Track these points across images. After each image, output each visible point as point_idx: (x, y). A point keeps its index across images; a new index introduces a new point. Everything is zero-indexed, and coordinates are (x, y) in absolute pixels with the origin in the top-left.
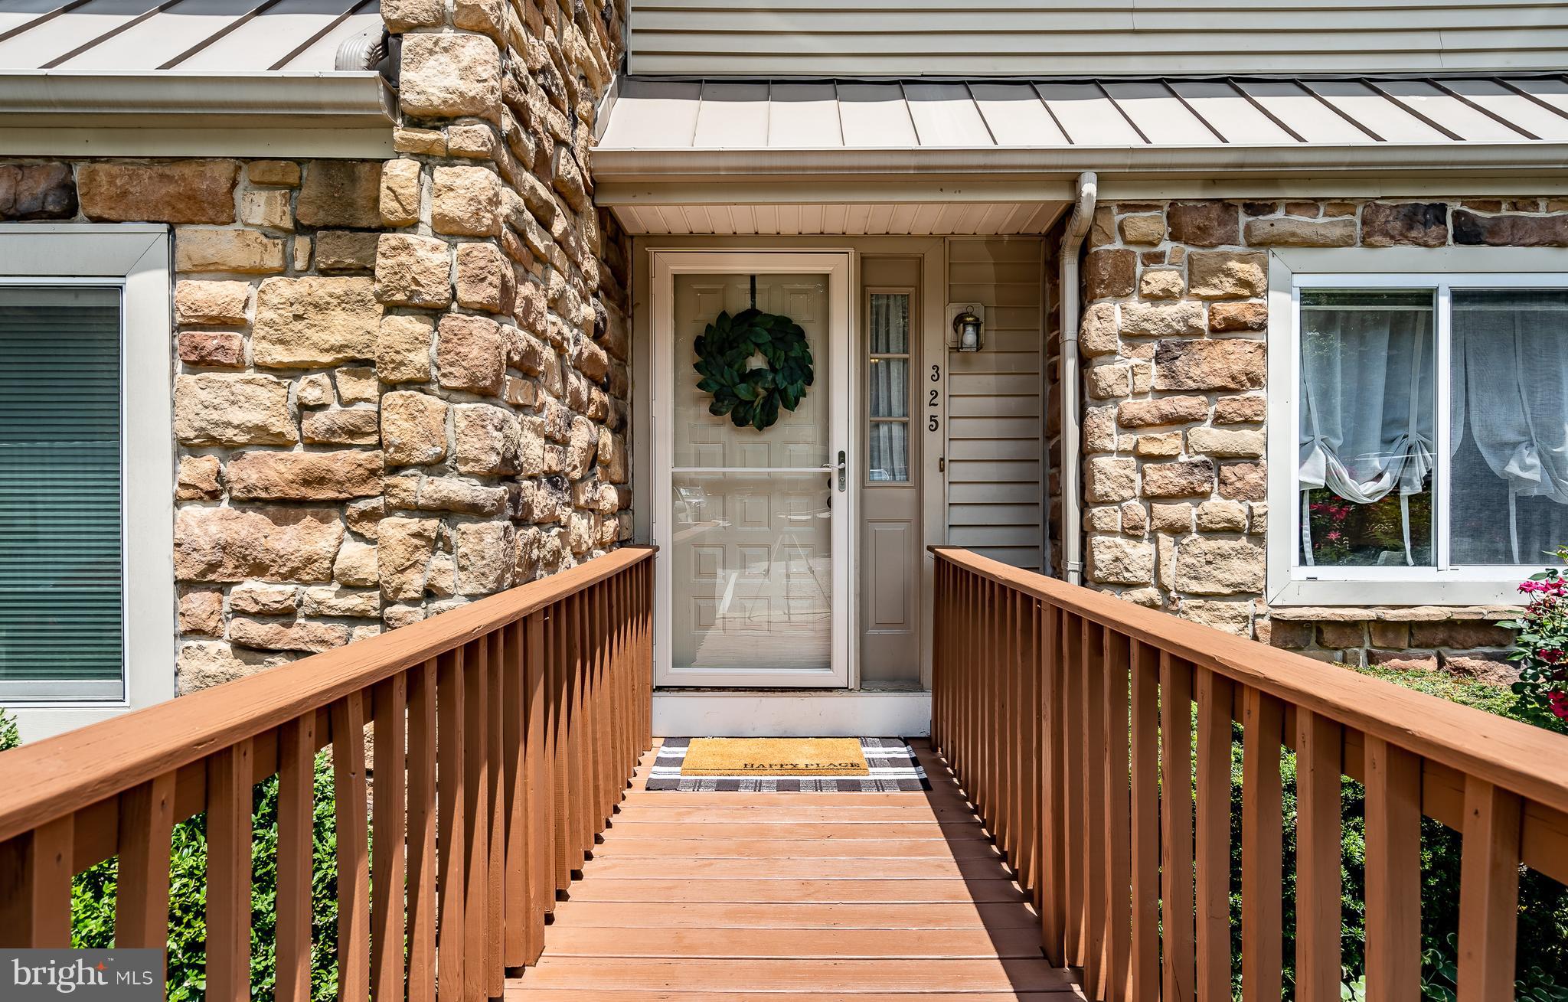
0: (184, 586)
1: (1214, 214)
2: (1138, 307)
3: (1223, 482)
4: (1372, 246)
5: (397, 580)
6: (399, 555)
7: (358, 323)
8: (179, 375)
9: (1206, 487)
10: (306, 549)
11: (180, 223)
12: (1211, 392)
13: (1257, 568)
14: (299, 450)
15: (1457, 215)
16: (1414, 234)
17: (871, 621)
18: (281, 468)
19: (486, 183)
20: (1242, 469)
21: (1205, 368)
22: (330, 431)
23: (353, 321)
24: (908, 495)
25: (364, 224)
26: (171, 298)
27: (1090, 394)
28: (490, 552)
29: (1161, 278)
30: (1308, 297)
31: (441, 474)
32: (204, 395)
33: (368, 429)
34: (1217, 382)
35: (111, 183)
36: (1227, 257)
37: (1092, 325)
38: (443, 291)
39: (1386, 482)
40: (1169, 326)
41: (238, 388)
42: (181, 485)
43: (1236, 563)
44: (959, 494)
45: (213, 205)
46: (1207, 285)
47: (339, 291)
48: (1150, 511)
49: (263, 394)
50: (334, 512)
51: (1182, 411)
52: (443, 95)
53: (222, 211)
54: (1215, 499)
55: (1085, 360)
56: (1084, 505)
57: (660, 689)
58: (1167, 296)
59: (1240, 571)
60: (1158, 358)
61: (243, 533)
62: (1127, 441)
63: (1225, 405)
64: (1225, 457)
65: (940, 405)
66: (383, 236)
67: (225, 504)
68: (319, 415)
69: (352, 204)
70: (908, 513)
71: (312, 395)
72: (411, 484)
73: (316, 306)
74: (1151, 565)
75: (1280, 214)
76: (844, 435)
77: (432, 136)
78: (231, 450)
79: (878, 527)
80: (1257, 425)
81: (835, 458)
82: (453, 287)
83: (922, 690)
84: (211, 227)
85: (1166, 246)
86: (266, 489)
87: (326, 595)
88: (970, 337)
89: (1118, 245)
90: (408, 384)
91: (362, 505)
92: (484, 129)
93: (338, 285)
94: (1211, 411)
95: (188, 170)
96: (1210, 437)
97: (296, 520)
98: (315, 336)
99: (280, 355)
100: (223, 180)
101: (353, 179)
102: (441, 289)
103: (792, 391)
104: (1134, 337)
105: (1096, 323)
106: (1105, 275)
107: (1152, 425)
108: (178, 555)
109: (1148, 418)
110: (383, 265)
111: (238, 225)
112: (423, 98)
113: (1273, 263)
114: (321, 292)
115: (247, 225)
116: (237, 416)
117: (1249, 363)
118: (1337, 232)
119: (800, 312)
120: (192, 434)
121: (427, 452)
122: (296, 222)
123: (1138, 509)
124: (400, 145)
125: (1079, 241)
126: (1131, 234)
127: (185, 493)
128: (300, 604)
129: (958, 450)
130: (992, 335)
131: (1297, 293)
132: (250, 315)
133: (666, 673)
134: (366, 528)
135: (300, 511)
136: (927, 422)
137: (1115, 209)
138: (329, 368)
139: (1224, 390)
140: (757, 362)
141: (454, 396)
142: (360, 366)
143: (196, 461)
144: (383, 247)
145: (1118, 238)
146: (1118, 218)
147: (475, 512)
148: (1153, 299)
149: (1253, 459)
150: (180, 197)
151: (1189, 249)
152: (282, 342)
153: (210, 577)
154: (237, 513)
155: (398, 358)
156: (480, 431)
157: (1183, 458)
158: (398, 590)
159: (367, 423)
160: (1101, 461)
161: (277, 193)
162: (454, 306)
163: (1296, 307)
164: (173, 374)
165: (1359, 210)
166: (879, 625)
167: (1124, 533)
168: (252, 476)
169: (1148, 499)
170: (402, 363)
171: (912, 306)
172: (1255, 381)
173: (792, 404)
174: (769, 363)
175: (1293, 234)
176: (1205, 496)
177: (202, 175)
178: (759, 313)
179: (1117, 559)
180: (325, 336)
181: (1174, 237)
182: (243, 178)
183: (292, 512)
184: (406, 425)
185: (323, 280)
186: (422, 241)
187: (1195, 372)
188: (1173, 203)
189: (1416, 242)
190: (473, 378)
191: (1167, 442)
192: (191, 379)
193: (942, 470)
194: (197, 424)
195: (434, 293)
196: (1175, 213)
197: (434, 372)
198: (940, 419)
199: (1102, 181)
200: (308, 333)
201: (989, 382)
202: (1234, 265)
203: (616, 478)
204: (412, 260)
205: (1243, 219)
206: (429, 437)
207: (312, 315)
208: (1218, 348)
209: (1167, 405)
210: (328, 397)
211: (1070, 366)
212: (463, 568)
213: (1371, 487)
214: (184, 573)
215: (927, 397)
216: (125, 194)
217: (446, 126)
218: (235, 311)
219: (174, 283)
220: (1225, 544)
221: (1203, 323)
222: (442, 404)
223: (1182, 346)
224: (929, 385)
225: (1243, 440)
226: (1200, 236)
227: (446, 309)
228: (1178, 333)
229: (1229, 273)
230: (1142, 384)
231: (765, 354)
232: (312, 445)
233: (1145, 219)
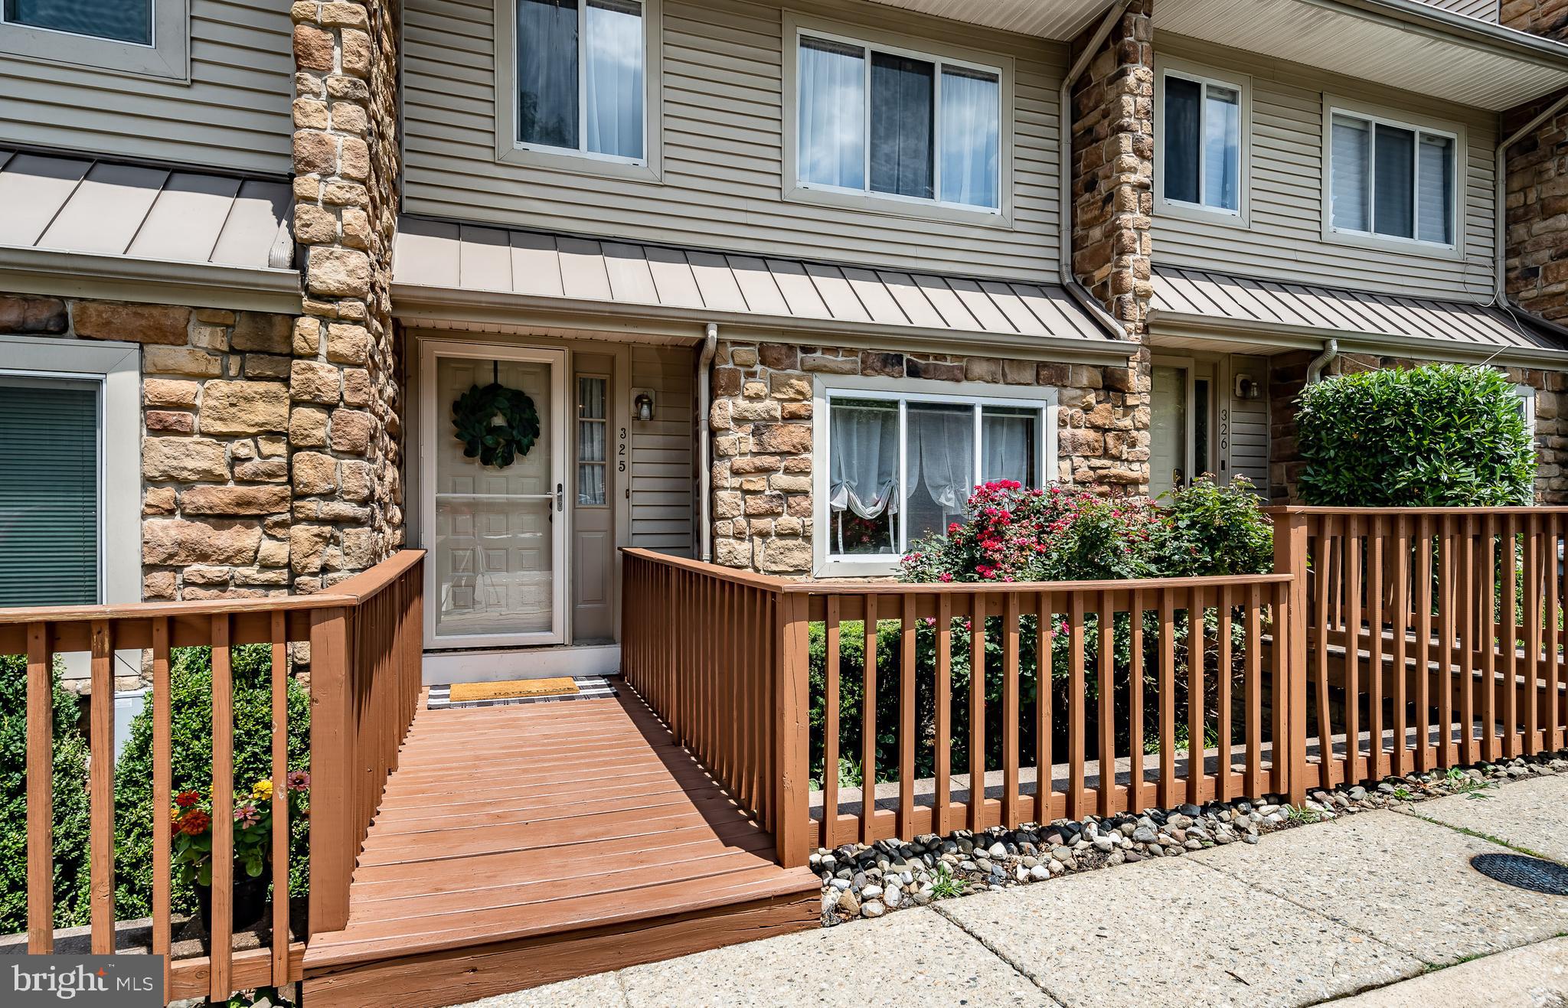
0: (148, 568)
1: (783, 352)
2: (742, 403)
3: (789, 506)
4: (866, 375)
5: (304, 561)
6: (306, 547)
7: (274, 410)
8: (145, 437)
9: (780, 509)
10: (238, 545)
11: (148, 343)
12: (782, 454)
13: (807, 556)
14: (231, 485)
15: (908, 360)
16: (887, 370)
17: (580, 600)
18: (221, 495)
19: (363, 336)
20: (799, 499)
21: (779, 440)
22: (256, 474)
23: (271, 408)
24: (605, 514)
25: (278, 351)
26: (141, 389)
27: (715, 454)
28: (364, 545)
29: (754, 387)
30: (835, 401)
31: (332, 500)
32: (166, 450)
33: (280, 473)
34: (785, 448)
35: (99, 314)
36: (790, 377)
37: (716, 412)
38: (336, 395)
39: (879, 507)
40: (759, 415)
41: (191, 447)
42: (146, 505)
43: (796, 553)
44: (638, 513)
45: (174, 334)
46: (780, 392)
47: (261, 390)
48: (749, 523)
49: (209, 451)
50: (255, 522)
51: (766, 465)
52: (336, 285)
53: (178, 337)
54: (785, 516)
55: (713, 433)
56: (712, 520)
57: (426, 651)
58: (758, 398)
59: (798, 558)
60: (753, 434)
61: (194, 536)
62: (736, 482)
63: (789, 462)
64: (790, 492)
65: (627, 455)
66: (295, 361)
67: (178, 517)
68: (247, 464)
69: (270, 339)
70: (605, 525)
71: (243, 452)
72: (313, 506)
73: (245, 399)
74: (749, 555)
75: (819, 354)
76: (561, 473)
77: (328, 306)
78: (183, 484)
79: (585, 535)
80: (808, 473)
81: (555, 488)
82: (341, 394)
83: (614, 643)
84: (170, 347)
85: (758, 368)
86: (211, 508)
87: (251, 572)
88: (645, 411)
89: (731, 366)
90: (311, 448)
91: (275, 518)
92: (361, 305)
93: (261, 387)
94: (783, 464)
95: (156, 312)
96: (781, 480)
97: (230, 527)
98: (244, 416)
99: (220, 427)
100: (182, 320)
101: (271, 325)
102: (335, 394)
103: (525, 441)
104: (740, 421)
105: (718, 411)
106: (723, 383)
107: (751, 472)
108: (145, 549)
109: (747, 468)
110: (296, 380)
111: (189, 347)
112: (324, 285)
113: (816, 381)
114: (249, 391)
115: (196, 347)
116: (190, 464)
117: (803, 438)
118: (848, 367)
119: (530, 387)
120: (157, 474)
121: (324, 487)
122: (231, 347)
123: (742, 522)
124: (306, 310)
125: (709, 361)
126: (738, 360)
127: (149, 511)
128: (232, 577)
129: (637, 485)
130: (660, 410)
131: (829, 399)
132: (198, 402)
133: (432, 640)
134: (279, 532)
135: (232, 522)
136: (618, 465)
137: (729, 344)
138: (253, 436)
139: (789, 453)
140: (499, 421)
141: (341, 455)
142: (273, 435)
143: (160, 491)
144: (296, 368)
145: (731, 361)
146: (731, 349)
147: (355, 522)
148: (750, 398)
149: (805, 493)
150: (150, 327)
151: (771, 370)
152: (221, 419)
153: (170, 562)
154: (188, 523)
155: (306, 433)
156: (358, 476)
157: (767, 492)
158: (304, 567)
159: (280, 469)
160: (721, 494)
161: (218, 329)
162: (341, 404)
163: (828, 406)
164: (141, 436)
165: (860, 355)
166: (585, 602)
167: (735, 537)
168: (201, 500)
169: (748, 516)
170: (308, 436)
171: (606, 387)
172: (806, 449)
173: (524, 451)
174: (508, 421)
175: (825, 366)
176: (779, 514)
177: (166, 315)
178: (500, 387)
179: (730, 552)
180: (252, 417)
181: (762, 363)
182: (193, 318)
183: (227, 522)
184: (310, 472)
185: (250, 383)
186: (321, 365)
187: (773, 442)
188: (761, 343)
189: (888, 375)
190: (355, 446)
191: (758, 483)
192: (156, 440)
193: (628, 497)
194: (161, 468)
195: (329, 396)
196: (763, 349)
197: (328, 441)
198: (626, 464)
199: (720, 329)
200: (240, 414)
201: (658, 440)
202: (794, 381)
203: (399, 501)
204: (316, 377)
205: (800, 355)
206: (327, 479)
207: (243, 404)
208: (786, 430)
209: (759, 461)
210: (253, 454)
211: (704, 435)
212: (347, 554)
213: (872, 510)
214: (149, 560)
215: (618, 449)
216: (108, 323)
217: (337, 301)
218: (189, 399)
219: (142, 380)
220: (790, 543)
221: (778, 414)
222: (334, 460)
223: (767, 427)
224: (619, 441)
225: (800, 482)
226: (775, 363)
227: (337, 406)
228: (764, 419)
229: (791, 386)
230: (744, 448)
231: (504, 415)
232: (240, 482)
233: (746, 351)
